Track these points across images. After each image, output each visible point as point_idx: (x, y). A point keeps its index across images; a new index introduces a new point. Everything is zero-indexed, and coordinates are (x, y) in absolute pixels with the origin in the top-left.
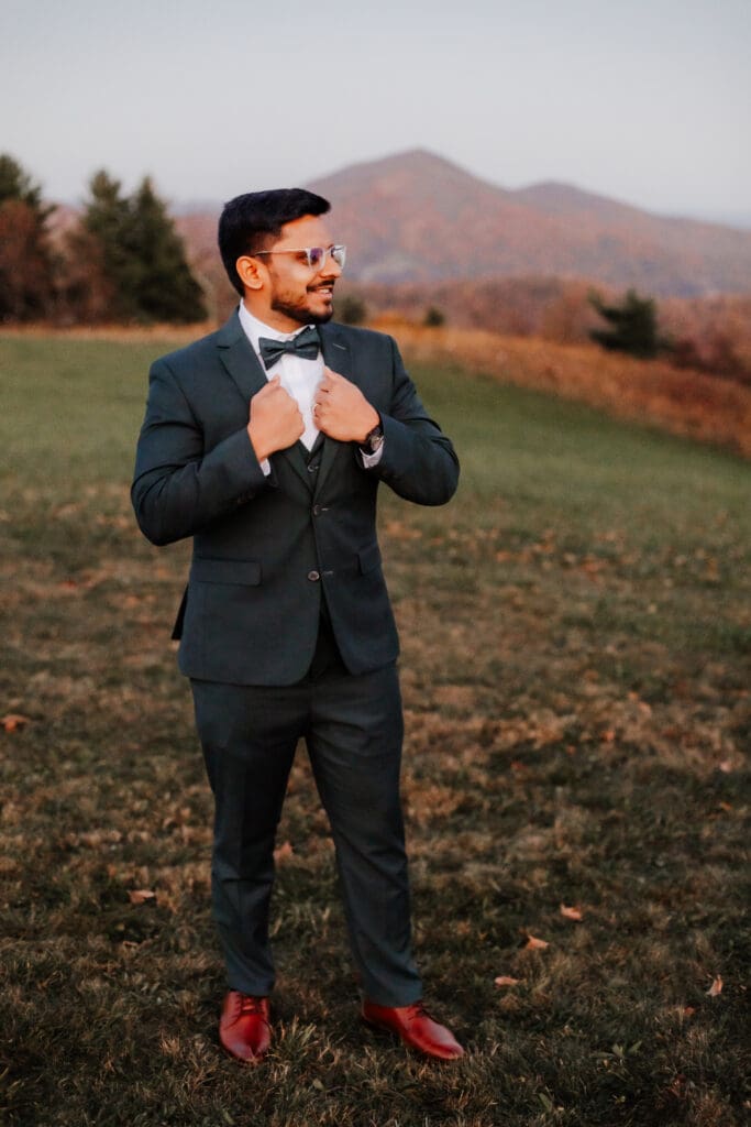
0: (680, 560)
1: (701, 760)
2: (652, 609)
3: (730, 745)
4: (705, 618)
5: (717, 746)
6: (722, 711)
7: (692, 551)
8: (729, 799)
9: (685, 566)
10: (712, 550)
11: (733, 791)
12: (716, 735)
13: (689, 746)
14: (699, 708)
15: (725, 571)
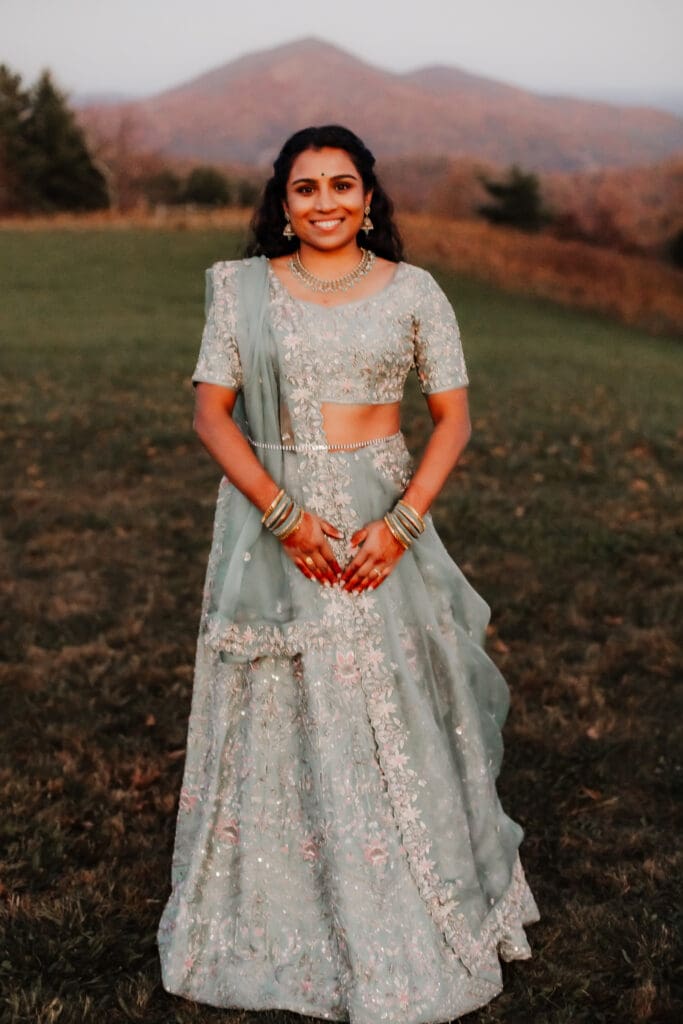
0: (553, 449)
1: (564, 722)
2: (520, 512)
3: (600, 699)
4: (577, 522)
5: (584, 701)
6: (593, 648)
7: (566, 440)
8: (597, 783)
9: (558, 456)
10: (586, 437)
11: (601, 768)
12: (581, 684)
13: (550, 702)
14: (565, 646)
15: (599, 460)
